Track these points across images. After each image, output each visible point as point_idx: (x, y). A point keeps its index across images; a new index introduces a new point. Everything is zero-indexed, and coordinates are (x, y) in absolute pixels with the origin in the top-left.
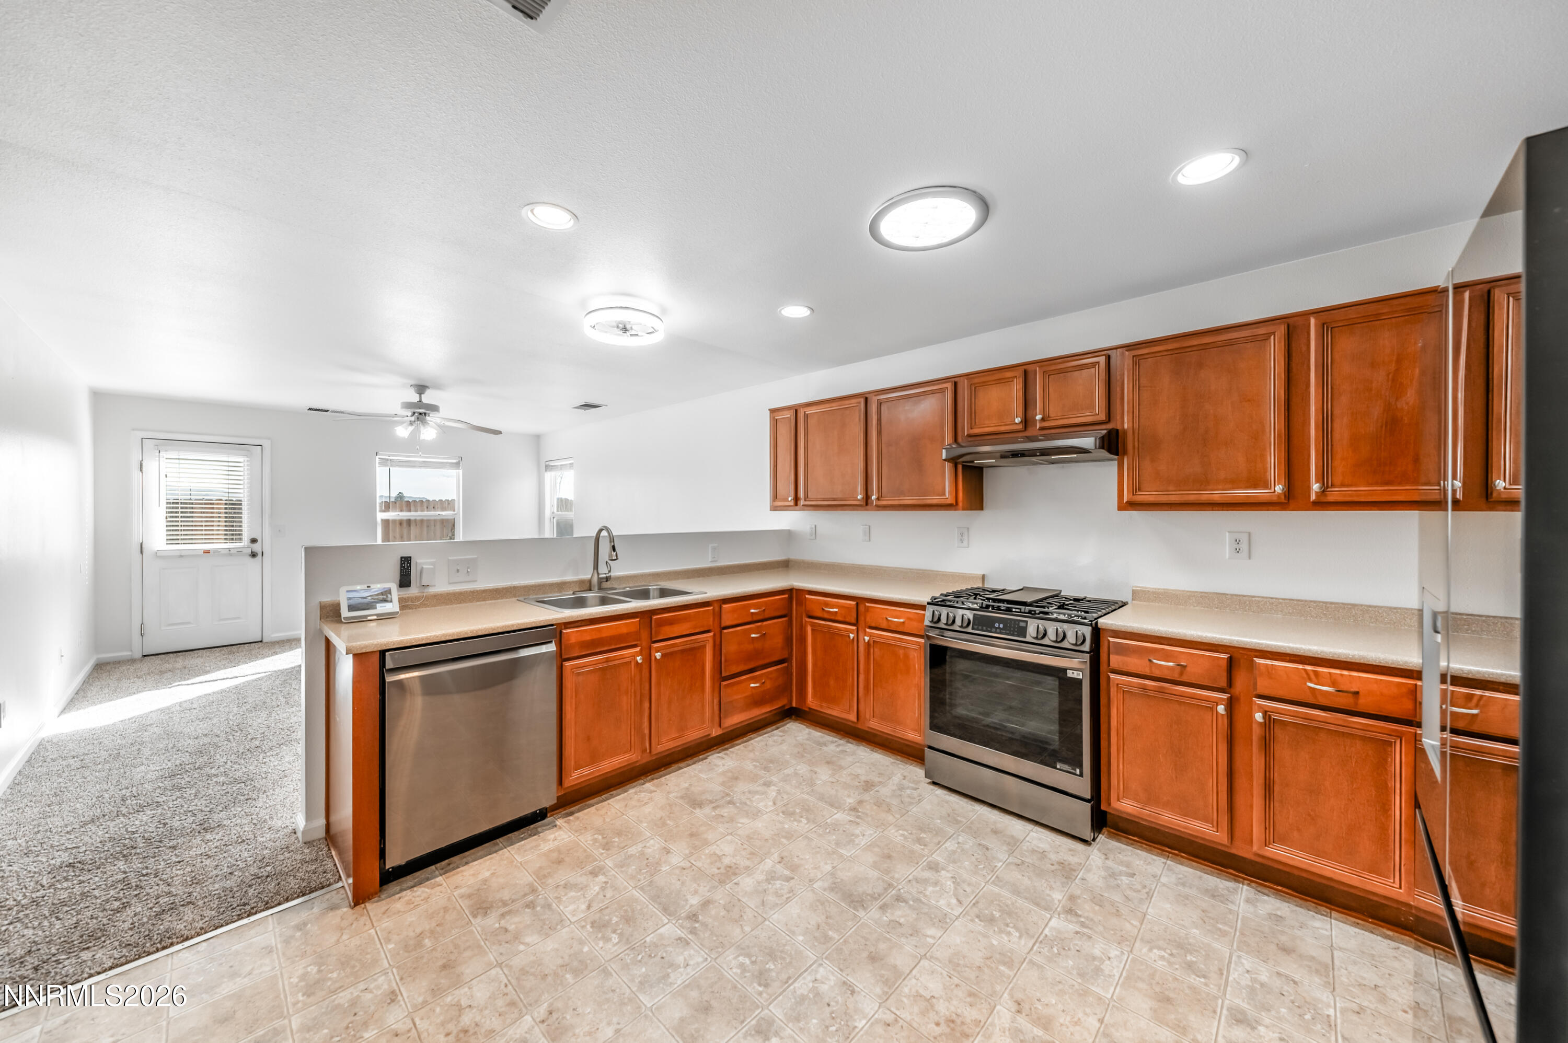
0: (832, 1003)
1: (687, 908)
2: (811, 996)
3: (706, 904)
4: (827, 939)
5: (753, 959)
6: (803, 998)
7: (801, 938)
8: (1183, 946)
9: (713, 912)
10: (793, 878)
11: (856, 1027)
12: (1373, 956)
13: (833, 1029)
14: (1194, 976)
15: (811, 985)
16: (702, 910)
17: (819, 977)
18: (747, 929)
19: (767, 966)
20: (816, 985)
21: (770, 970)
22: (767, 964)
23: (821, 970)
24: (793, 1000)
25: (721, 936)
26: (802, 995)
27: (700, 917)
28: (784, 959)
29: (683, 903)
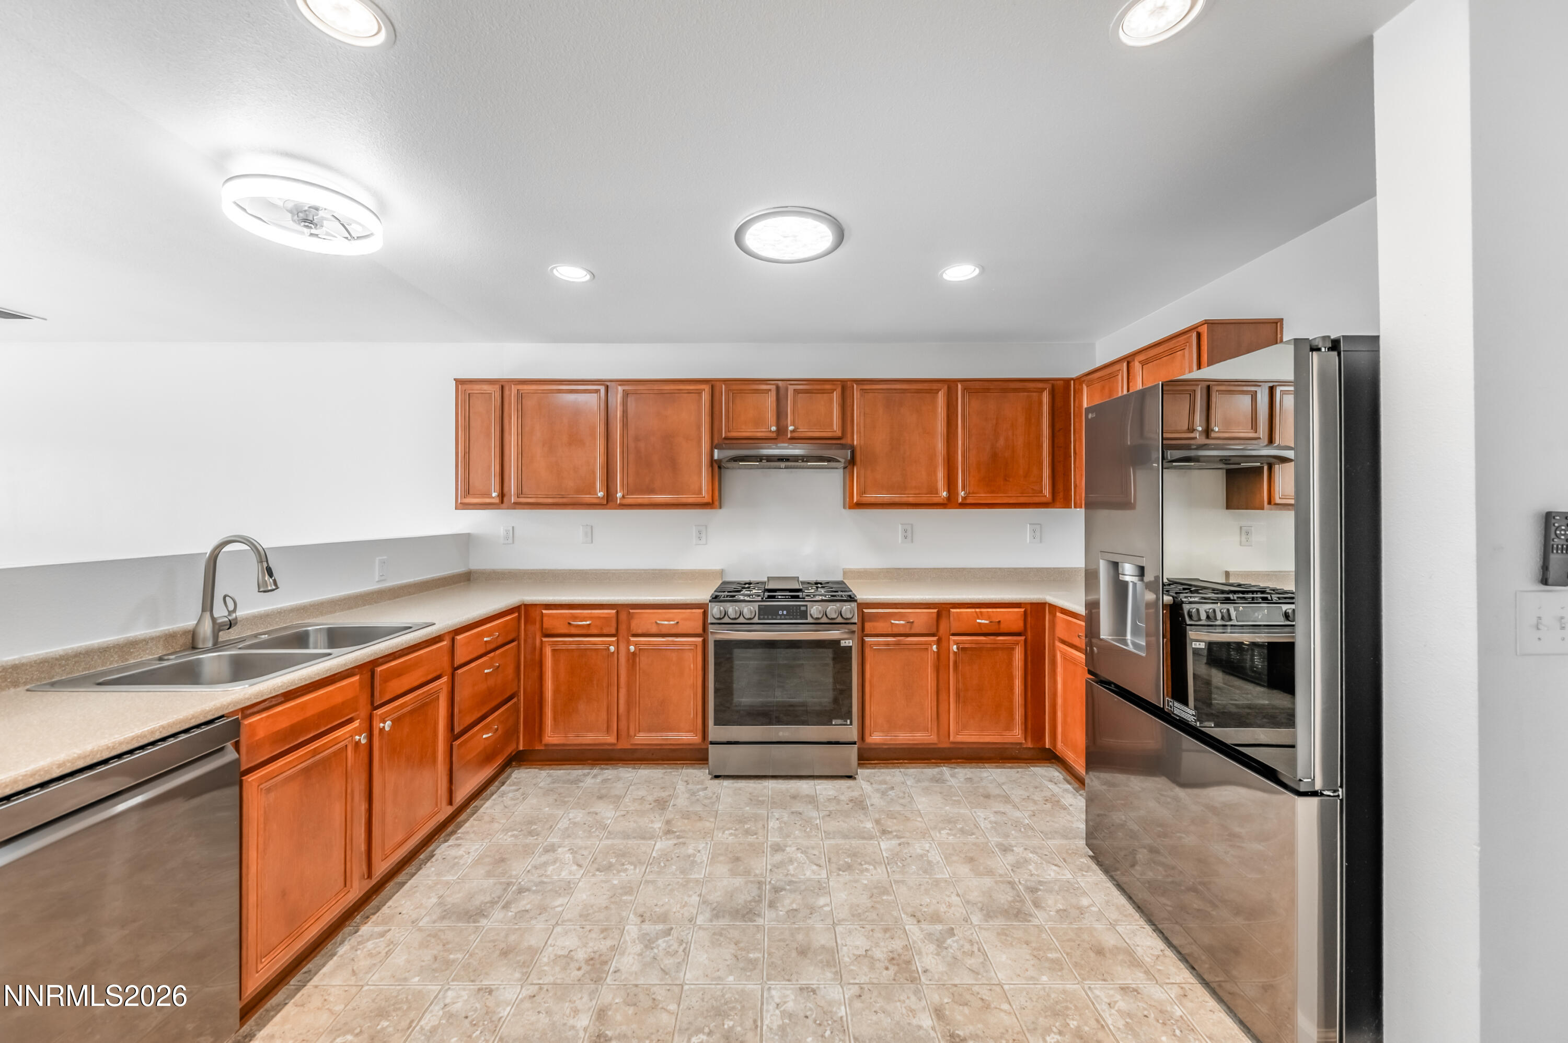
0: (808, 1013)
1: (581, 1034)
2: (787, 1021)
3: (601, 1014)
4: (753, 963)
5: (707, 1030)
6: (782, 1028)
7: (731, 978)
8: (950, 821)
9: (619, 1017)
10: (672, 929)
11: (841, 1018)
12: (1014, 781)
13: (828, 1033)
14: (969, 837)
15: (777, 1012)
16: (603, 1025)
17: (777, 1000)
18: (673, 1007)
19: (726, 1026)
20: (782, 1009)
21: (731, 1029)
22: (723, 1025)
23: (774, 992)
24: (777, 1037)
25: (652, 1034)
26: (779, 1026)
27: (609, 1033)
28: (733, 1008)
29: (570, 1034)
